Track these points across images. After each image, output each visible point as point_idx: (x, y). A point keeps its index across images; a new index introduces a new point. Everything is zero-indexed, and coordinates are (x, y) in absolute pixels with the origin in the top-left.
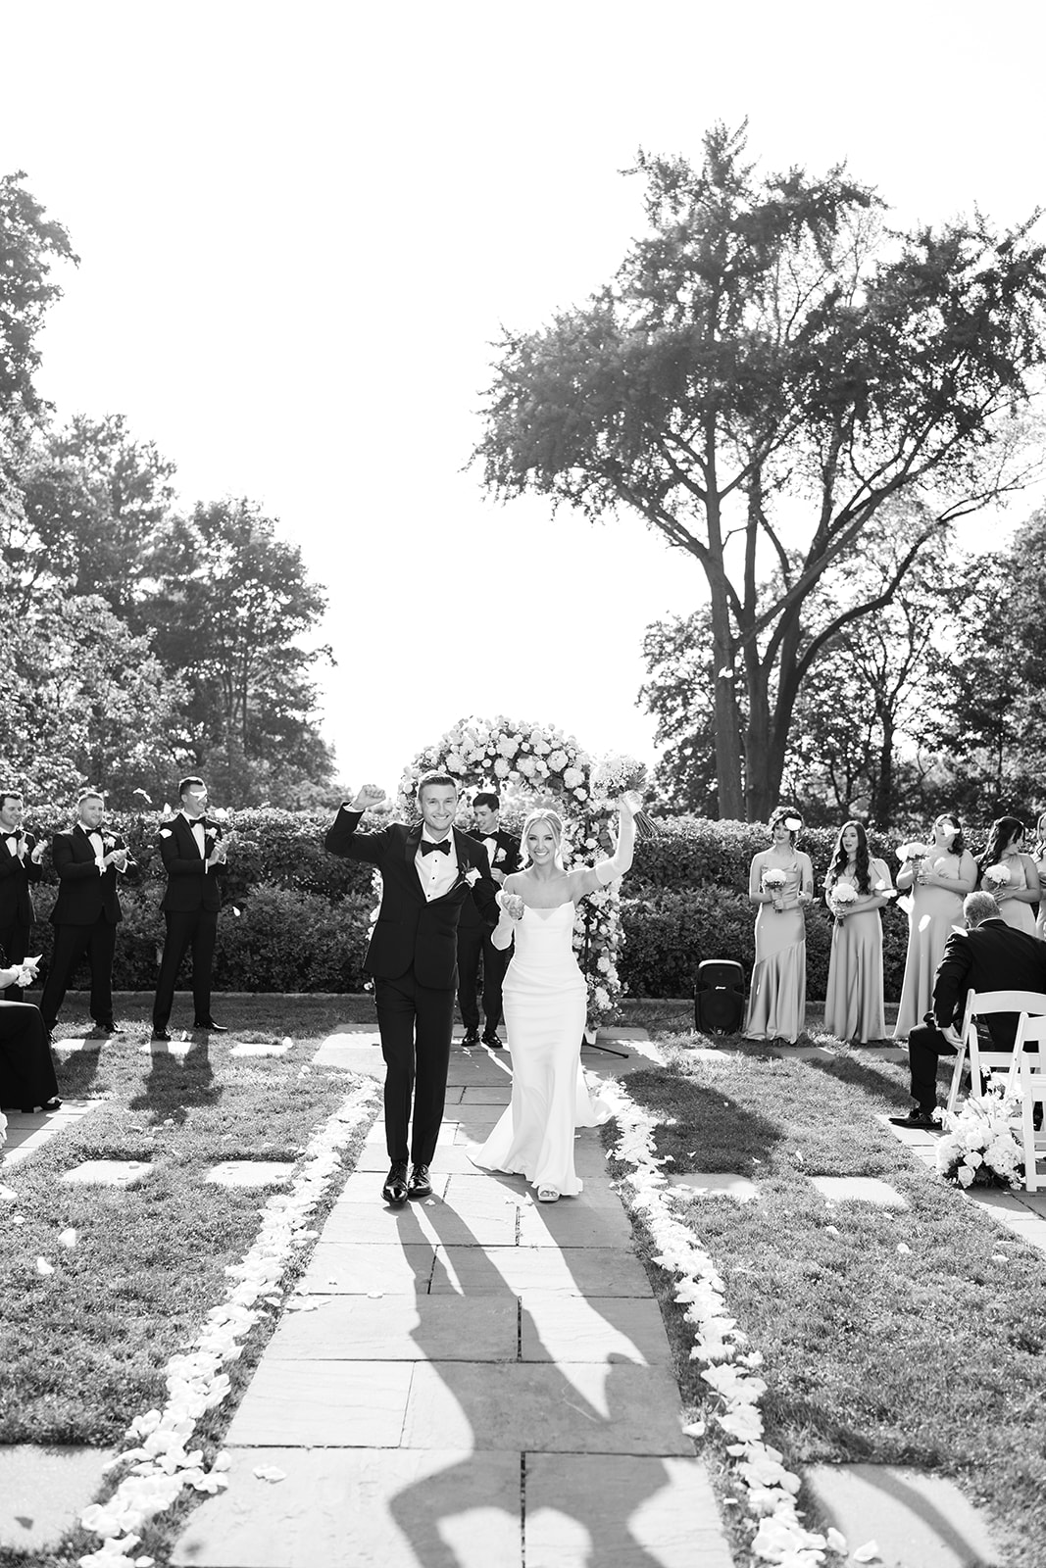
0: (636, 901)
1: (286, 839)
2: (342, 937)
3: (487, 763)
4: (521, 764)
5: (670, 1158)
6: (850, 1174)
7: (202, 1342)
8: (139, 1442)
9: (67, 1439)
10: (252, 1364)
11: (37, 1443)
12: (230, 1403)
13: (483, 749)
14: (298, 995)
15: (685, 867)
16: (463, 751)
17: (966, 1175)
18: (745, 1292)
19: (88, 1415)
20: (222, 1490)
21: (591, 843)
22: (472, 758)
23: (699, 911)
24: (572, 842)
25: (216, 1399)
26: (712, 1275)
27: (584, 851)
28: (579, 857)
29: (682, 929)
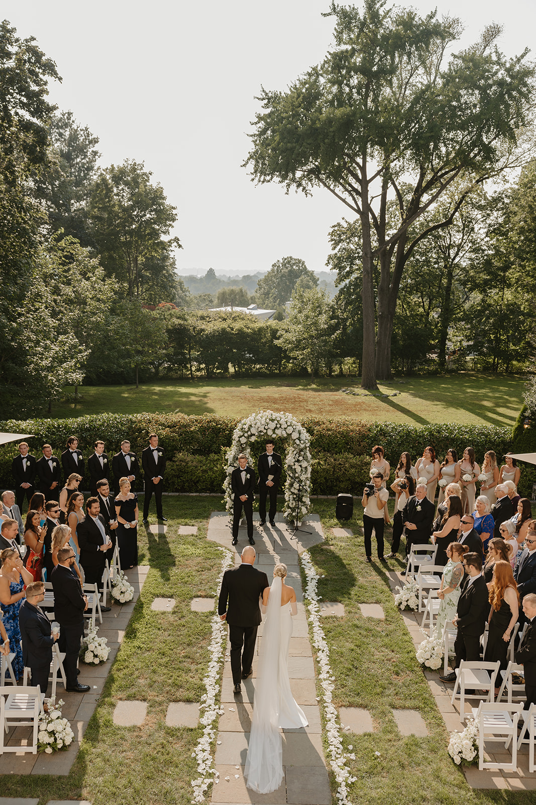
0: (317, 461)
1: (187, 432)
2: (210, 473)
3: (265, 431)
4: (276, 431)
5: (321, 597)
6: (372, 603)
7: (210, 674)
8: (205, 702)
9: (188, 701)
10: (221, 679)
11: (184, 701)
12: (220, 691)
13: (263, 426)
14: (194, 494)
15: (336, 443)
16: (256, 427)
17: (403, 607)
18: (335, 657)
19: (191, 695)
20: (224, 714)
21: (301, 458)
22: (260, 430)
23: (340, 464)
24: (294, 458)
25: (217, 691)
26: (326, 649)
27: (298, 461)
28: (296, 463)
29: (334, 471)
